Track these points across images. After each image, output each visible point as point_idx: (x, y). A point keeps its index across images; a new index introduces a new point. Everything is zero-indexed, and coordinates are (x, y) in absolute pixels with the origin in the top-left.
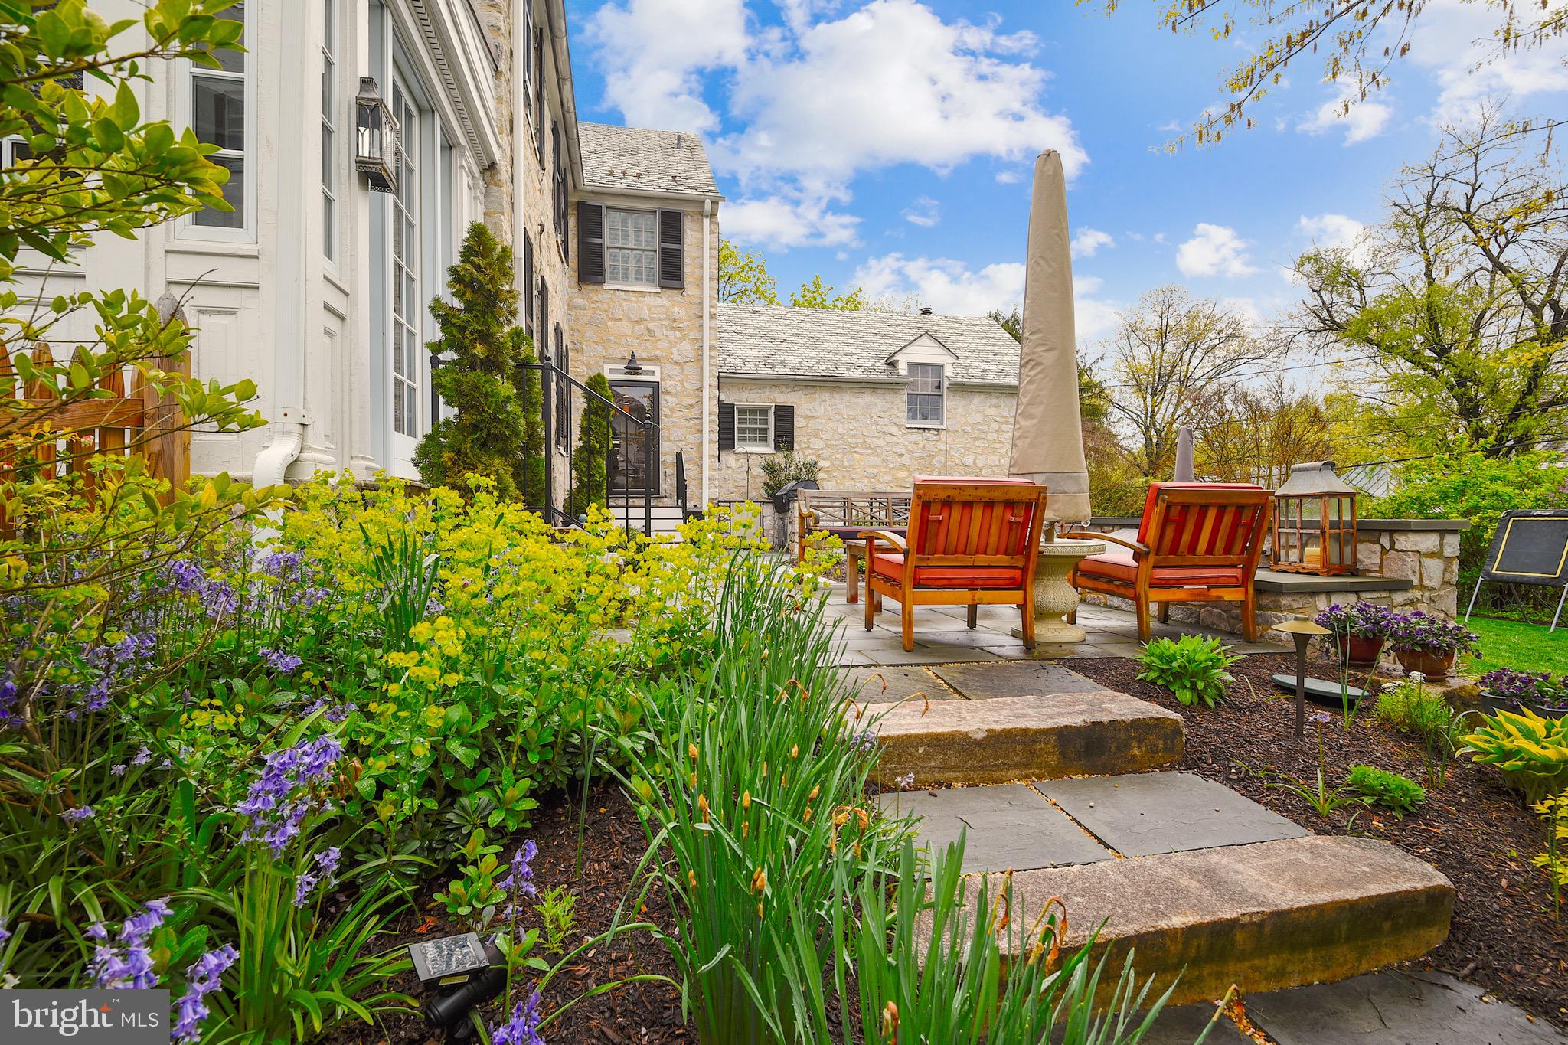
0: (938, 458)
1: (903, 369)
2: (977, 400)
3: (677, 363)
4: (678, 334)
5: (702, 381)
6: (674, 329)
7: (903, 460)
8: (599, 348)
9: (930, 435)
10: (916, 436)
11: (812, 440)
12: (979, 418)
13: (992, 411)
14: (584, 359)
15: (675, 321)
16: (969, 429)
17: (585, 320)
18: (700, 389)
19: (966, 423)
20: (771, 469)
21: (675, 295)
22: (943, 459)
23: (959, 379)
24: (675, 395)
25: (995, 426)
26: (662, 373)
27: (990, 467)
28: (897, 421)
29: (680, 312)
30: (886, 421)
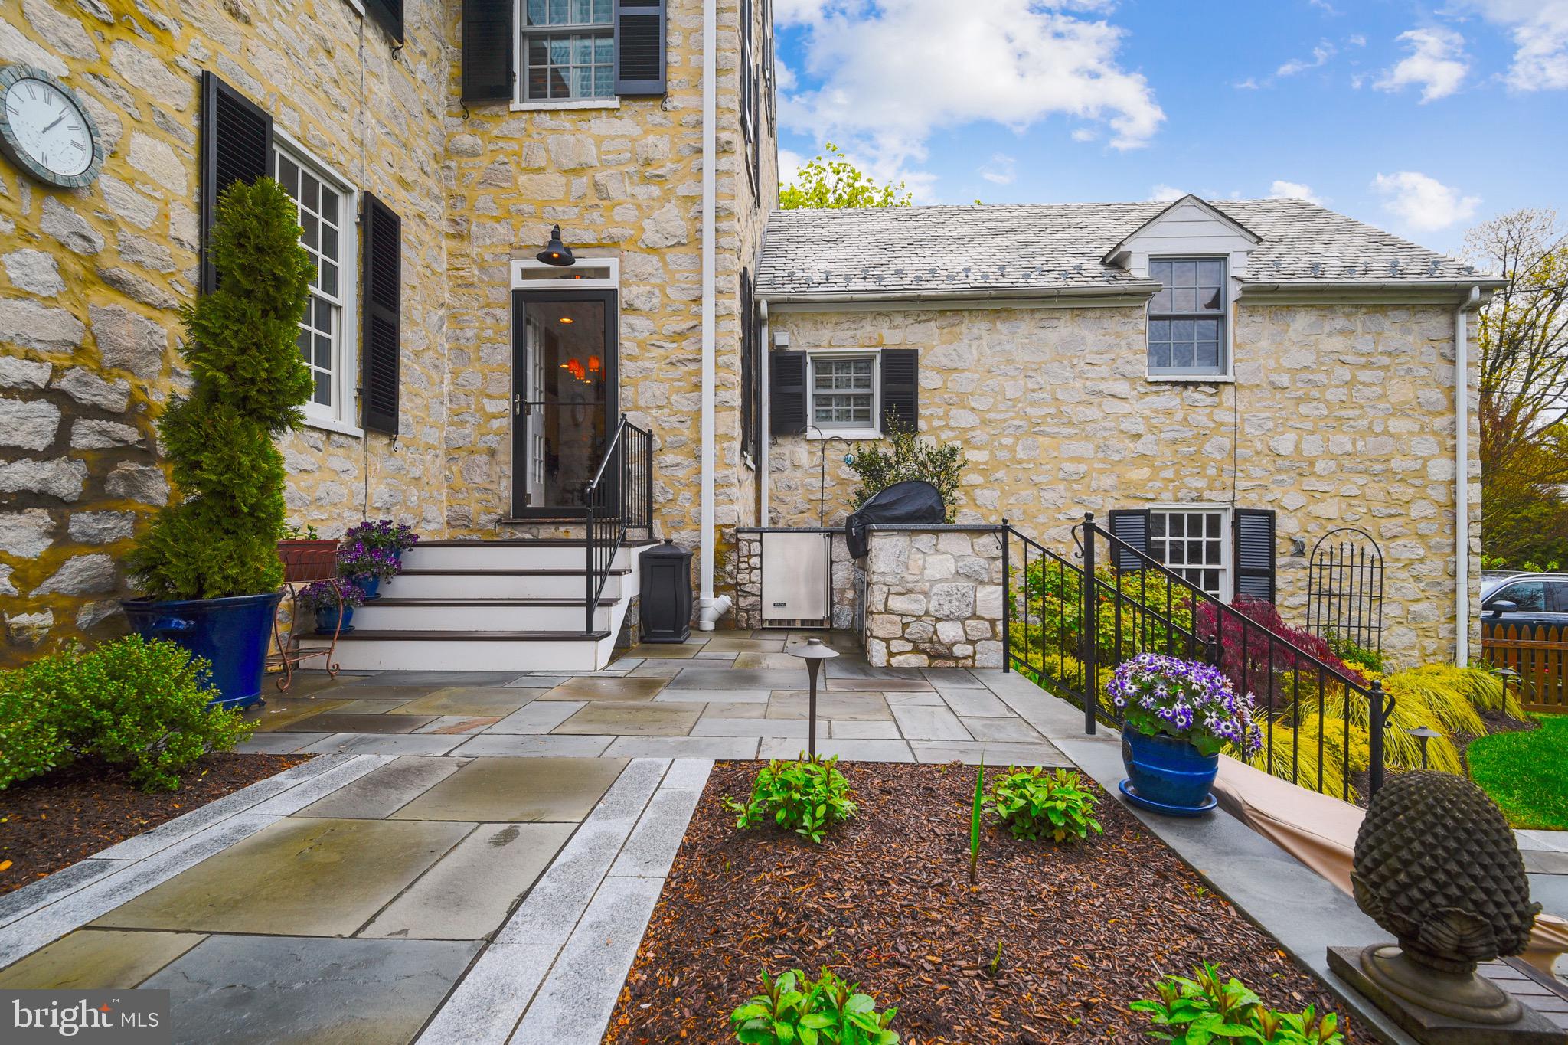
0: (1217, 440)
1: (1139, 269)
2: (1302, 322)
3: (652, 249)
4: (655, 190)
5: (700, 283)
6: (647, 180)
7: (1140, 446)
8: (502, 229)
9: (1200, 397)
10: (1169, 399)
11: (954, 412)
12: (1307, 358)
13: (1337, 343)
14: (473, 251)
15: (648, 162)
16: (1284, 380)
17: (476, 176)
18: (698, 300)
19: (1278, 369)
20: (869, 466)
21: (650, 113)
22: (1227, 443)
23: (1264, 278)
24: (649, 314)
25: (1345, 374)
26: (622, 272)
27: (1333, 457)
28: (1127, 369)
29: (659, 145)
30: (1104, 370)
